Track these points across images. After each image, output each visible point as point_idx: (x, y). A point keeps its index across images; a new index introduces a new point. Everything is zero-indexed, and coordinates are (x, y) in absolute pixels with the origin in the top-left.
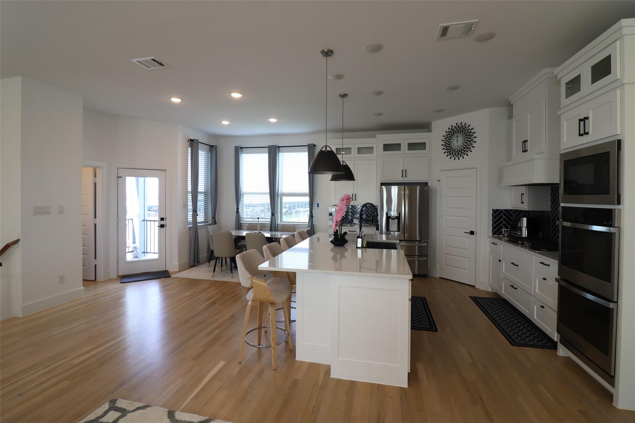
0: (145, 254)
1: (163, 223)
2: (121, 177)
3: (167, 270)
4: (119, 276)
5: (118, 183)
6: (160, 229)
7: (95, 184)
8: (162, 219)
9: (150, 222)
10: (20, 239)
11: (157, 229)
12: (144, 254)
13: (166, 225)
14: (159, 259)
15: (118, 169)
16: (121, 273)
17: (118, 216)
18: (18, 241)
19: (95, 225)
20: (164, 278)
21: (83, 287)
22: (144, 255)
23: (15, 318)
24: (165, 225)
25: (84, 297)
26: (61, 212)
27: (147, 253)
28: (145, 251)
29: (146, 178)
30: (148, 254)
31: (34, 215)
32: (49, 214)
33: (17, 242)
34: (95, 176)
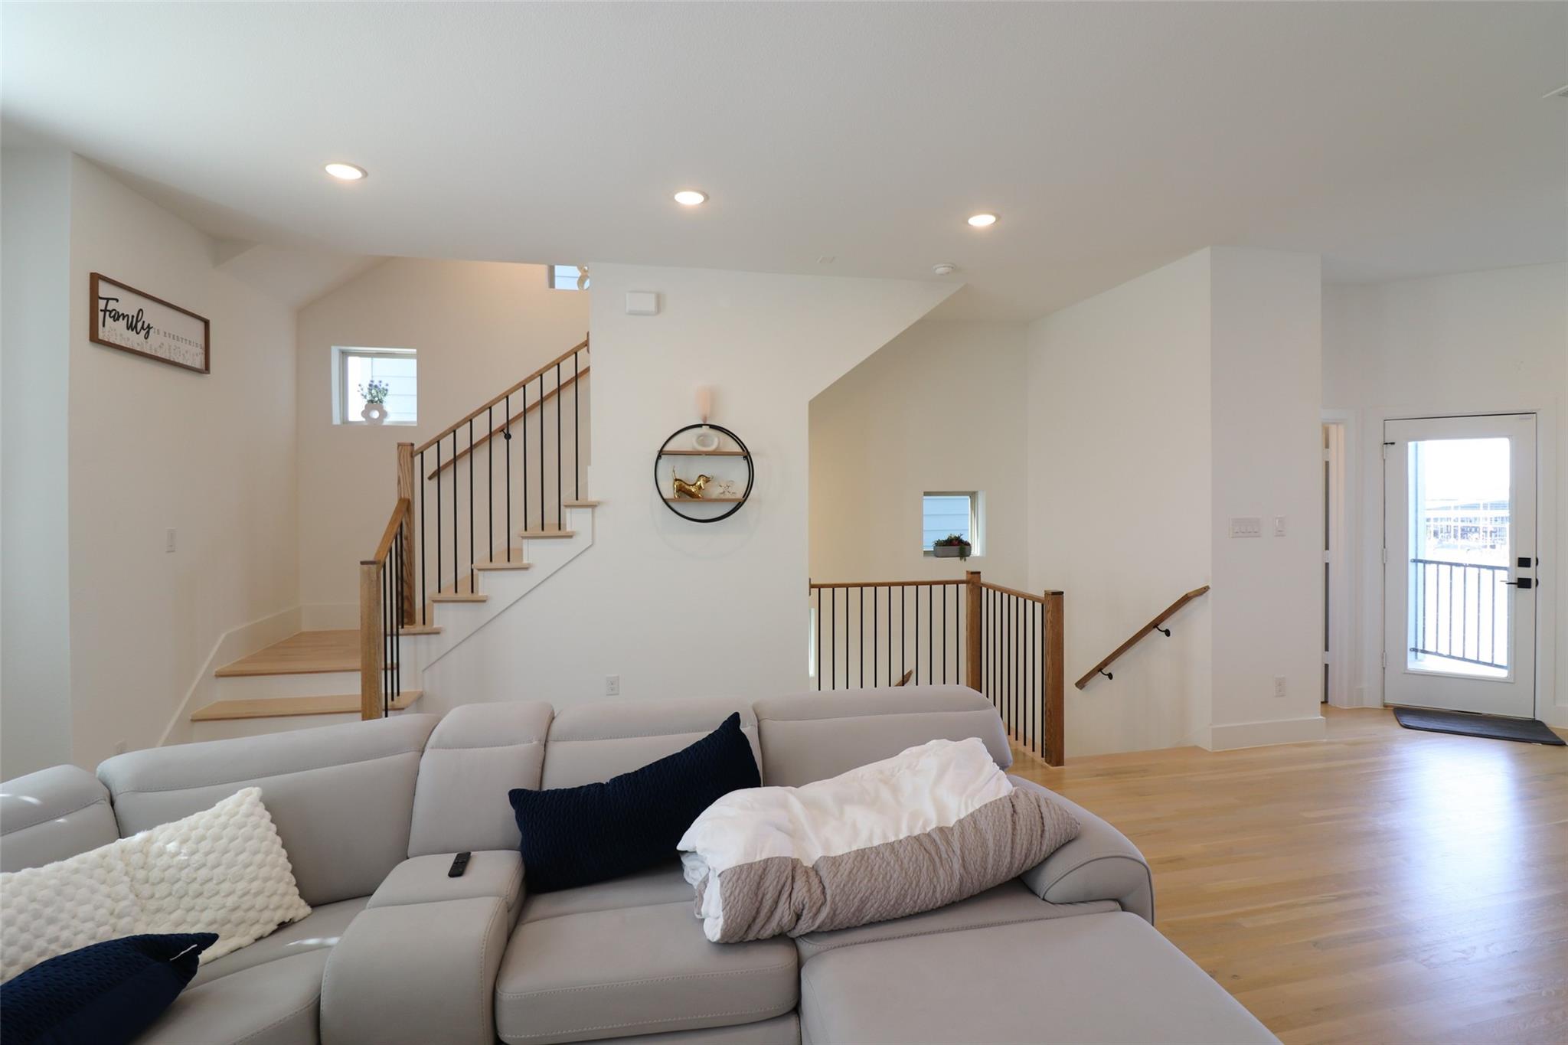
0: (1419, 654)
1: (1525, 573)
2: (1393, 443)
3: (1537, 719)
4: (1386, 706)
5: (1384, 460)
6: (1516, 591)
7: (1327, 464)
8: (1524, 562)
9: (1435, 565)
10: (1210, 586)
11: (1503, 591)
12: (1416, 655)
13: (1537, 581)
14: (1512, 681)
15: (1384, 424)
16: (1392, 700)
17: (1384, 547)
18: (1206, 589)
19: (1327, 565)
20: (1544, 743)
21: (1322, 715)
22: (1416, 658)
23: (1196, 750)
24: (1533, 582)
25: (1325, 740)
26: (1280, 533)
27: (1424, 652)
28: (1420, 647)
29: (1420, 443)
30: (1427, 655)
31: (1233, 537)
32: (1259, 536)
33: (1204, 592)
34: (1327, 446)
